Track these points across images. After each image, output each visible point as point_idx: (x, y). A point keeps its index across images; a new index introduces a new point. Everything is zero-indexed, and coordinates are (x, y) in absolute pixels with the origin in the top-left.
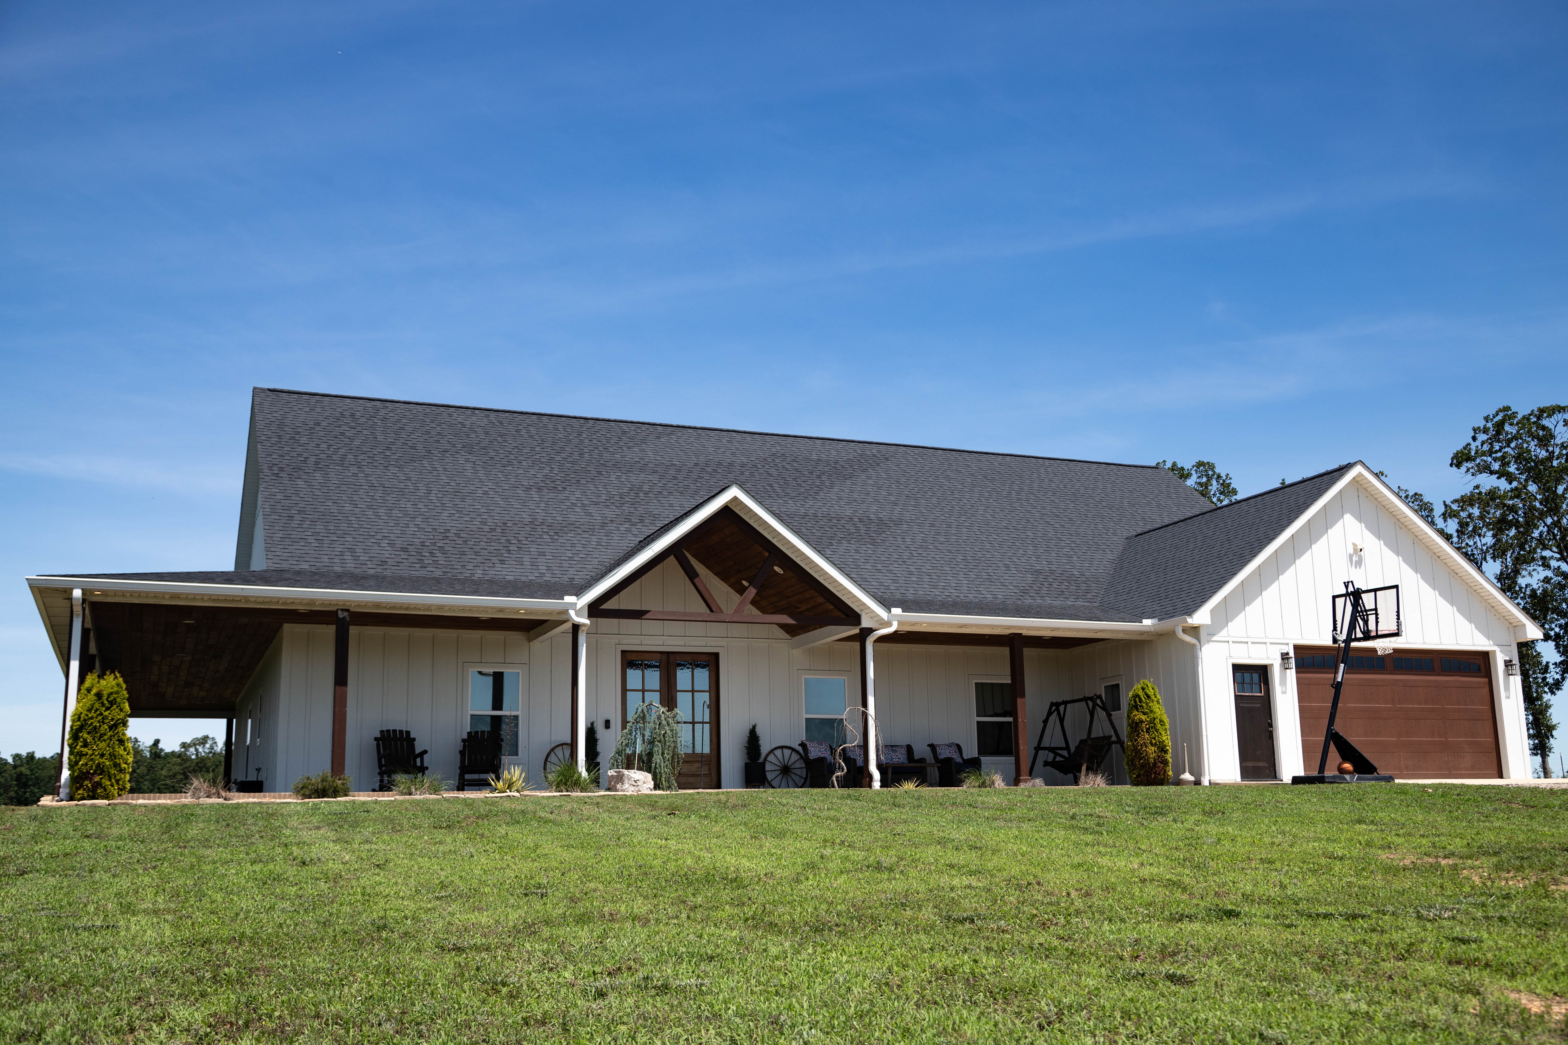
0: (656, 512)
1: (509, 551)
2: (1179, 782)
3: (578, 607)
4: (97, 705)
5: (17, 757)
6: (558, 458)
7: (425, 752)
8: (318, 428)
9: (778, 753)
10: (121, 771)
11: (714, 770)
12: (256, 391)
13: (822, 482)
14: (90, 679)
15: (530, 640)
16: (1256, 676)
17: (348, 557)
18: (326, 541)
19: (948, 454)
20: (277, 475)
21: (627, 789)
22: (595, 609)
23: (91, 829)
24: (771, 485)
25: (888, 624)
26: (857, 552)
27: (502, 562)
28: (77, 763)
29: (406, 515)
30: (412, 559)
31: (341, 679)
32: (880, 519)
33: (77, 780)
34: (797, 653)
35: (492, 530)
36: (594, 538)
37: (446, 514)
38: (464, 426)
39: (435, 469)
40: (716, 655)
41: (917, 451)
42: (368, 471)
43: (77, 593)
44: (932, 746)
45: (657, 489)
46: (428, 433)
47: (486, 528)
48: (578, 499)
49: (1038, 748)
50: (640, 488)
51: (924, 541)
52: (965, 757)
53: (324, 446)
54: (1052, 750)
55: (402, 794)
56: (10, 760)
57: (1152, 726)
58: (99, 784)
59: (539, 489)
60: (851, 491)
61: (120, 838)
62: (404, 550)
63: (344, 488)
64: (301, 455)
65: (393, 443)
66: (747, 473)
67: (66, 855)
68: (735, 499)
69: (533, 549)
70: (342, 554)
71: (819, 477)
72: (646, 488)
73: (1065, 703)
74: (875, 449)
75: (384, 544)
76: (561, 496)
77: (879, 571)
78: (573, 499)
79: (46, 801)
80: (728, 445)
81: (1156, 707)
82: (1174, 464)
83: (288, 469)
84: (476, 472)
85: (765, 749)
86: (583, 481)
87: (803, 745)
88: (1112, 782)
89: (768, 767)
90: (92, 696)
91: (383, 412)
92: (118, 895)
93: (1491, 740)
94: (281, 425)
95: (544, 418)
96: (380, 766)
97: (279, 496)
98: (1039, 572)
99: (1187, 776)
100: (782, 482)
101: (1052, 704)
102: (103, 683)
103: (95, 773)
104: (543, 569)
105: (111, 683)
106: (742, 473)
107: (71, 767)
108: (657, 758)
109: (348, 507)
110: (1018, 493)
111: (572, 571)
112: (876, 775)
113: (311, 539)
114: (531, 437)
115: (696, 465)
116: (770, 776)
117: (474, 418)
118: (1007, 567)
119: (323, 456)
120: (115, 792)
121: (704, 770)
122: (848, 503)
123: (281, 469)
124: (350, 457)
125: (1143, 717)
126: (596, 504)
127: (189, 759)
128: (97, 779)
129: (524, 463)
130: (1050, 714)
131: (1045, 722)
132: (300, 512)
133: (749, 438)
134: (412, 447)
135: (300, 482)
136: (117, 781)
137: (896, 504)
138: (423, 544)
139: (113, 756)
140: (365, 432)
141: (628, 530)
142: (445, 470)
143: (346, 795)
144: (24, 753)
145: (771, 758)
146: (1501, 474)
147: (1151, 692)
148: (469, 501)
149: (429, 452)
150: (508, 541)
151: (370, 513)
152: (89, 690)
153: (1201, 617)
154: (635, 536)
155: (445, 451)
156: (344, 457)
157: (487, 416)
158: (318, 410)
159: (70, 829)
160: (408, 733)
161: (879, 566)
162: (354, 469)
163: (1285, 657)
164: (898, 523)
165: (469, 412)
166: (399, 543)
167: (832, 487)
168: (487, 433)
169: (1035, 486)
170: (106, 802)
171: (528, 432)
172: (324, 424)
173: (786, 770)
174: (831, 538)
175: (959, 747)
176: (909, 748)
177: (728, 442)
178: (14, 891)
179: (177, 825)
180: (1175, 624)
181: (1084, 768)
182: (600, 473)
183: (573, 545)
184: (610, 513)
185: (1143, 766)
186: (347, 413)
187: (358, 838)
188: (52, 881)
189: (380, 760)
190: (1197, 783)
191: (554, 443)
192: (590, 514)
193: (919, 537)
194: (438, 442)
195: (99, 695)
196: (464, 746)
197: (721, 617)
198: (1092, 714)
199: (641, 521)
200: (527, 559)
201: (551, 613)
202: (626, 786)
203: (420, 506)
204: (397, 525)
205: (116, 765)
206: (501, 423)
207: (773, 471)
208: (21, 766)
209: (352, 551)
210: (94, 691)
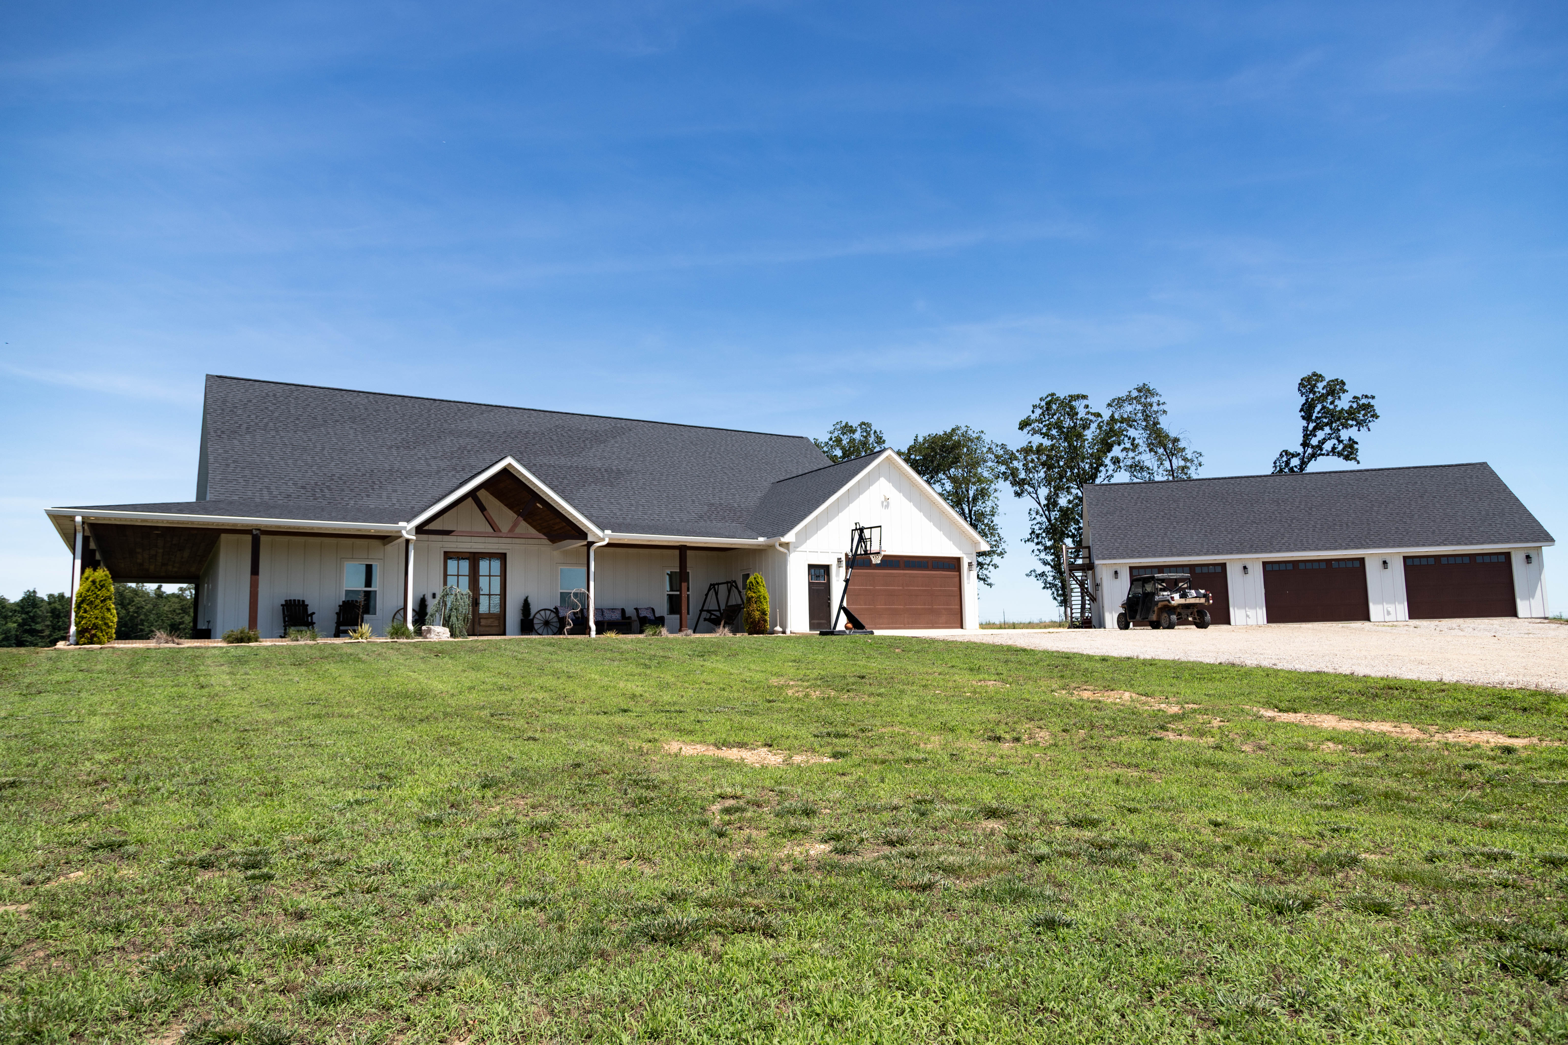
0: (473, 464)
1: (373, 489)
2: (773, 632)
3: (408, 529)
4: (93, 588)
5: (51, 596)
6: (413, 427)
7: (314, 613)
8: (250, 404)
9: (542, 613)
10: (109, 627)
11: (502, 622)
12: (208, 377)
13: (585, 445)
14: (88, 571)
15: (385, 545)
16: (822, 571)
17: (265, 492)
18: (251, 481)
19: (671, 427)
20: (219, 436)
21: (433, 638)
22: (419, 530)
23: (84, 666)
24: (551, 447)
25: (603, 539)
26: (600, 491)
27: (368, 496)
28: (80, 622)
29: (306, 464)
30: (308, 494)
31: (255, 570)
32: (619, 470)
33: (81, 633)
34: (555, 553)
35: (364, 475)
36: (431, 481)
37: (333, 463)
38: (351, 404)
39: (328, 433)
40: (505, 554)
41: (650, 425)
42: (282, 434)
43: (79, 519)
44: (637, 609)
45: (476, 448)
46: (325, 408)
47: (360, 474)
48: (423, 455)
49: (702, 610)
50: (465, 448)
51: (644, 484)
52: (657, 615)
53: (253, 417)
54: (708, 611)
55: (292, 640)
56: (46, 598)
57: (759, 600)
58: (95, 635)
59: (398, 448)
60: (603, 451)
61: (101, 672)
62: (303, 487)
63: (265, 445)
64: (236, 423)
65: (301, 415)
66: (537, 439)
67: (67, 682)
68: (510, 464)
69: (390, 487)
70: (261, 490)
71: (584, 441)
72: (469, 447)
73: (718, 584)
74: (623, 423)
75: (291, 482)
76: (412, 453)
77: (612, 503)
78: (419, 454)
79: (61, 645)
80: (528, 419)
81: (762, 589)
82: (847, 423)
83: (228, 432)
84: (356, 436)
85: (533, 610)
86: (428, 443)
87: (556, 608)
88: (735, 631)
89: (535, 621)
90: (89, 582)
91: (296, 393)
92: (91, 705)
93: (958, 607)
94: (224, 402)
95: (406, 399)
96: (285, 621)
97: (221, 451)
98: (713, 504)
99: (778, 628)
100: (559, 444)
101: (711, 585)
102: (96, 574)
103: (92, 628)
104: (394, 501)
105: (102, 573)
106: (534, 439)
107: (77, 625)
108: (453, 619)
109: (267, 459)
110: (710, 453)
111: (413, 502)
112: (593, 627)
113: (241, 480)
114: (396, 412)
115: (505, 432)
116: (536, 627)
117: (359, 399)
118: (693, 501)
119: (252, 423)
120: (106, 640)
121: (496, 623)
122: (600, 459)
123: (223, 432)
124: (271, 424)
125: (754, 595)
126: (435, 458)
127: (185, 599)
128: (93, 632)
129: (390, 430)
130: (709, 590)
131: (707, 595)
132: (234, 462)
133: (542, 414)
134: (314, 418)
135: (236, 442)
136: (107, 633)
137: (630, 460)
138: (316, 484)
139: (103, 618)
140: (283, 407)
141: (454, 476)
142: (336, 434)
143: (256, 641)
144: (56, 593)
145: (538, 616)
146: (1045, 435)
147: (759, 580)
148: (350, 455)
149: (325, 421)
150: (374, 483)
151: (282, 463)
152: (87, 579)
153: (790, 537)
154: (458, 479)
155: (337, 421)
156: (267, 424)
157: (368, 397)
158: (251, 391)
159: (71, 666)
160: (303, 601)
161: (612, 500)
162: (273, 433)
163: (839, 560)
164: (629, 473)
165: (355, 394)
166: (300, 483)
167: (591, 448)
168: (366, 409)
169: (722, 449)
170: (99, 646)
171: (395, 408)
172: (254, 401)
173: (547, 623)
174: (585, 482)
175: (653, 610)
176: (623, 610)
177: (528, 417)
178: (33, 703)
179: (137, 663)
180: (775, 541)
181: (722, 623)
182: (440, 437)
183: (416, 485)
184: (442, 465)
185: (752, 623)
186: (271, 394)
187: (242, 671)
188: (56, 697)
189: (284, 618)
190: (784, 632)
191: (411, 417)
192: (429, 465)
193: (641, 482)
194: (332, 414)
195: (94, 582)
196: (340, 610)
197: (501, 535)
198: (729, 591)
199: (463, 470)
200: (384, 494)
201: (391, 532)
202: (432, 635)
203: (317, 458)
204: (300, 471)
205: (106, 624)
206: (377, 402)
207: (555, 438)
208: (54, 602)
209: (268, 488)
210: (90, 579)
